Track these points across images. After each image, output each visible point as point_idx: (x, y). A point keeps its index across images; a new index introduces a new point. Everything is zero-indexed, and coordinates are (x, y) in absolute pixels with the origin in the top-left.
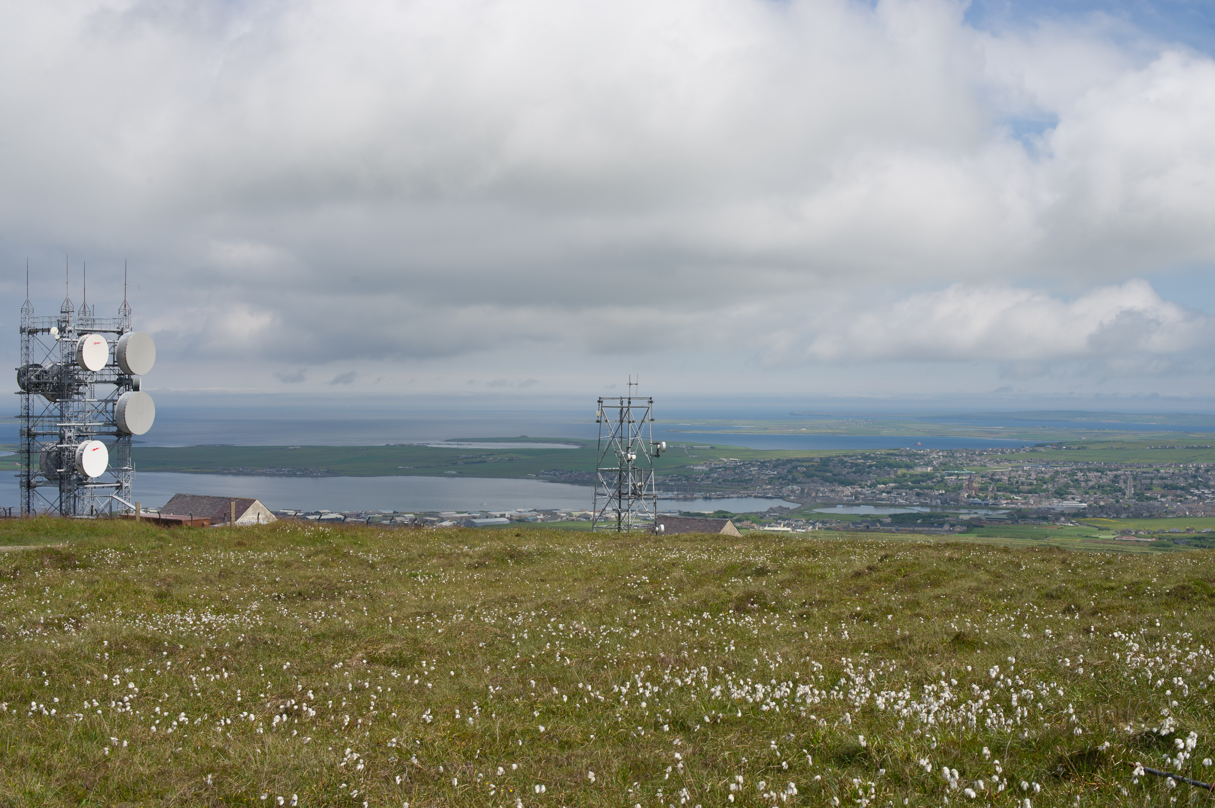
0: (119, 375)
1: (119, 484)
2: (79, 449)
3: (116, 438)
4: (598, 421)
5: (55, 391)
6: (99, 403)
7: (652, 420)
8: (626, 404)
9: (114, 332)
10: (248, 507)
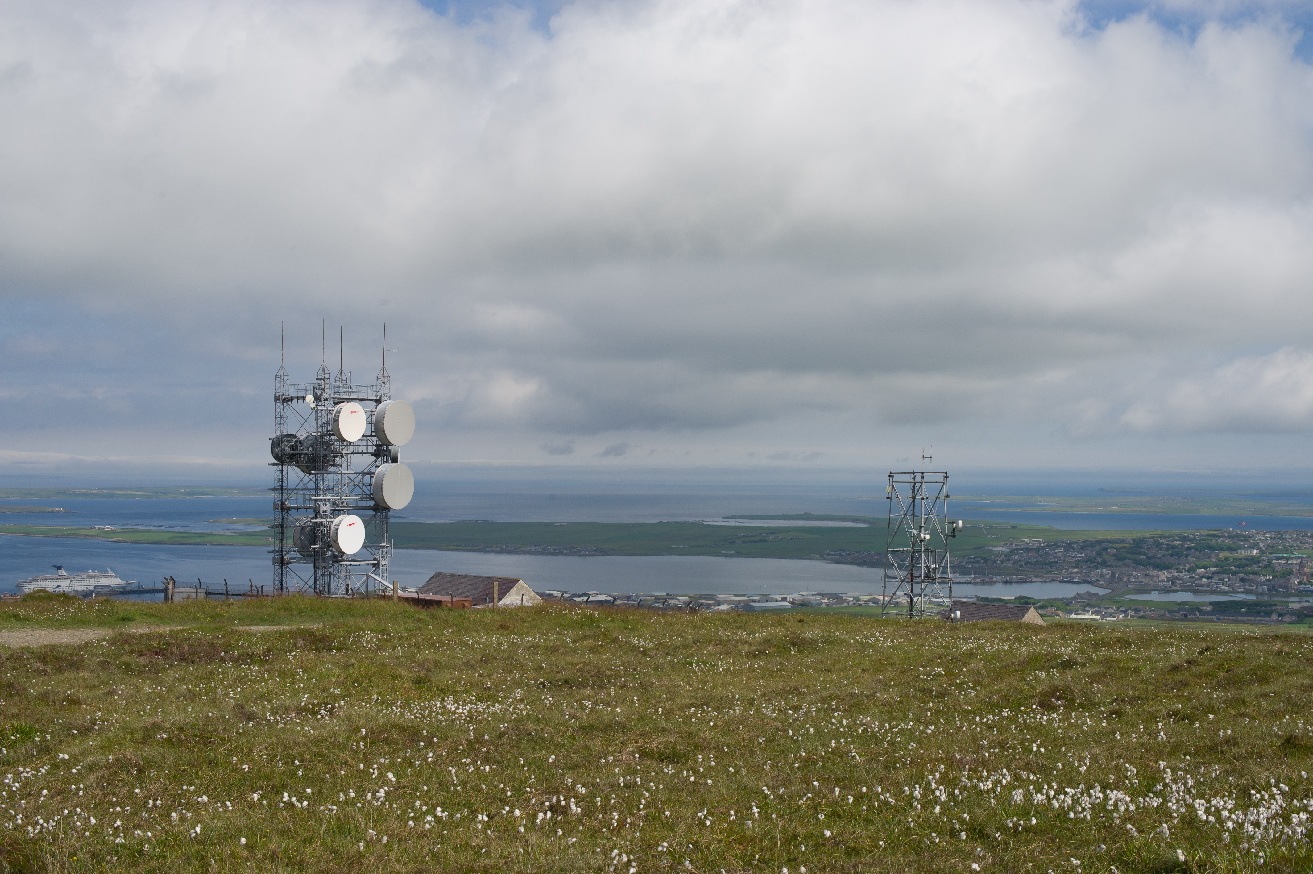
0: (376, 445)
1: (376, 562)
2: (334, 524)
3: (373, 513)
4: (888, 498)
5: (310, 462)
6: (355, 475)
7: (947, 496)
8: (918, 479)
9: (372, 400)
10: (512, 588)
